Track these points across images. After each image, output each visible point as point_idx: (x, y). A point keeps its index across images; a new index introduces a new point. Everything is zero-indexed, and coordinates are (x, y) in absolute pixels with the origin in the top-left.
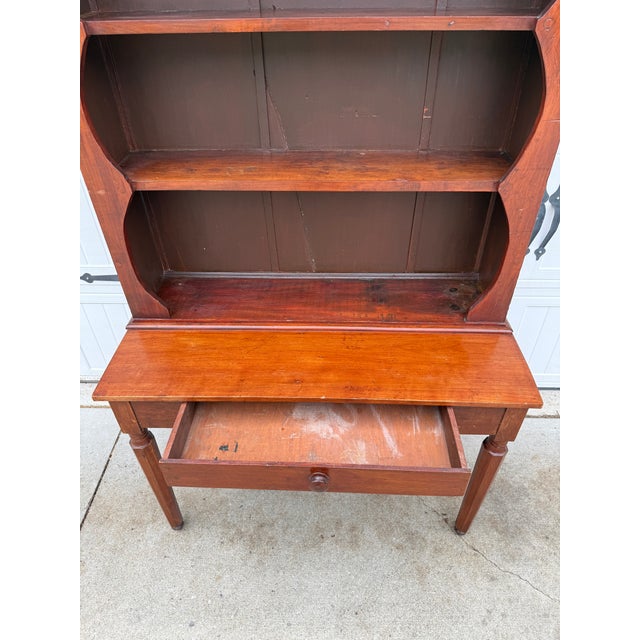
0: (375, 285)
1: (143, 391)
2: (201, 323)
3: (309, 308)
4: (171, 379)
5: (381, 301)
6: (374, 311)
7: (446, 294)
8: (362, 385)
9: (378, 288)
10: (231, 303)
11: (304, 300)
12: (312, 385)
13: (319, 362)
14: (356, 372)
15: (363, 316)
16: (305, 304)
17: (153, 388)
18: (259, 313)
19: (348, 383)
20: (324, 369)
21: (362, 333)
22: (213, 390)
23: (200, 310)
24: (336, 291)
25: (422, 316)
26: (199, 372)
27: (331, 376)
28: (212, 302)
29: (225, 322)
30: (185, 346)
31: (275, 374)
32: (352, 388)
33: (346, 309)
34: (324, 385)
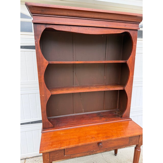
0: (98, 114)
1: (54, 147)
2: (62, 128)
3: (87, 121)
4: (60, 143)
5: (102, 117)
6: (102, 119)
7: (114, 114)
8: (109, 136)
9: (100, 114)
10: (67, 122)
11: (84, 119)
12: (97, 138)
13: (96, 132)
14: (106, 133)
15: (100, 120)
16: (86, 120)
17: (57, 146)
18: (75, 123)
19: (106, 136)
20: (98, 134)
21: (102, 124)
22: (73, 144)
23: (60, 125)
24: (91, 116)
25: (113, 119)
26: (67, 140)
27: (100, 135)
28: (62, 123)
29: (68, 127)
30: (60, 134)
31: (87, 137)
32: (107, 137)
33: (96, 119)
34: (100, 137)
